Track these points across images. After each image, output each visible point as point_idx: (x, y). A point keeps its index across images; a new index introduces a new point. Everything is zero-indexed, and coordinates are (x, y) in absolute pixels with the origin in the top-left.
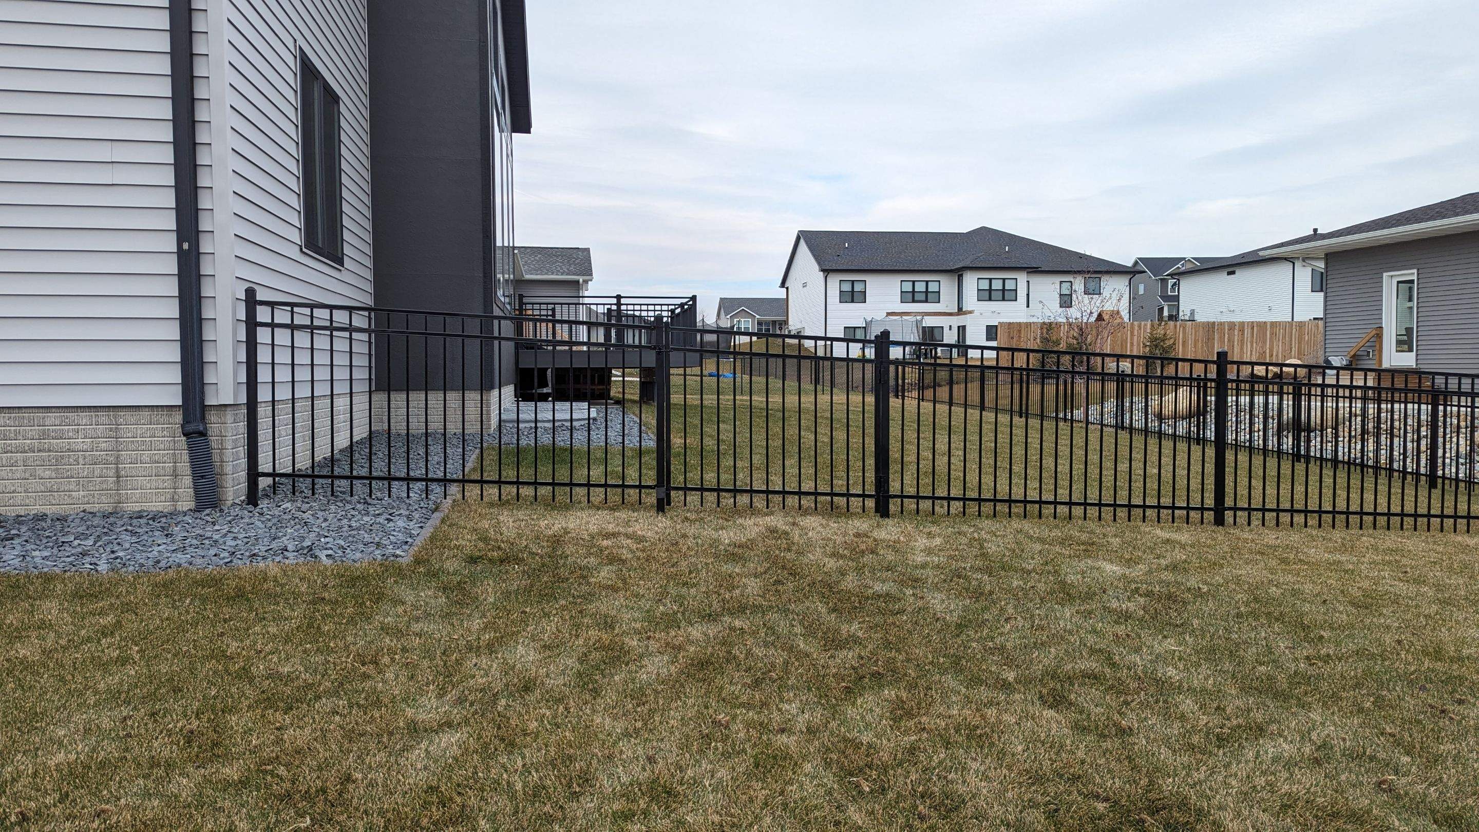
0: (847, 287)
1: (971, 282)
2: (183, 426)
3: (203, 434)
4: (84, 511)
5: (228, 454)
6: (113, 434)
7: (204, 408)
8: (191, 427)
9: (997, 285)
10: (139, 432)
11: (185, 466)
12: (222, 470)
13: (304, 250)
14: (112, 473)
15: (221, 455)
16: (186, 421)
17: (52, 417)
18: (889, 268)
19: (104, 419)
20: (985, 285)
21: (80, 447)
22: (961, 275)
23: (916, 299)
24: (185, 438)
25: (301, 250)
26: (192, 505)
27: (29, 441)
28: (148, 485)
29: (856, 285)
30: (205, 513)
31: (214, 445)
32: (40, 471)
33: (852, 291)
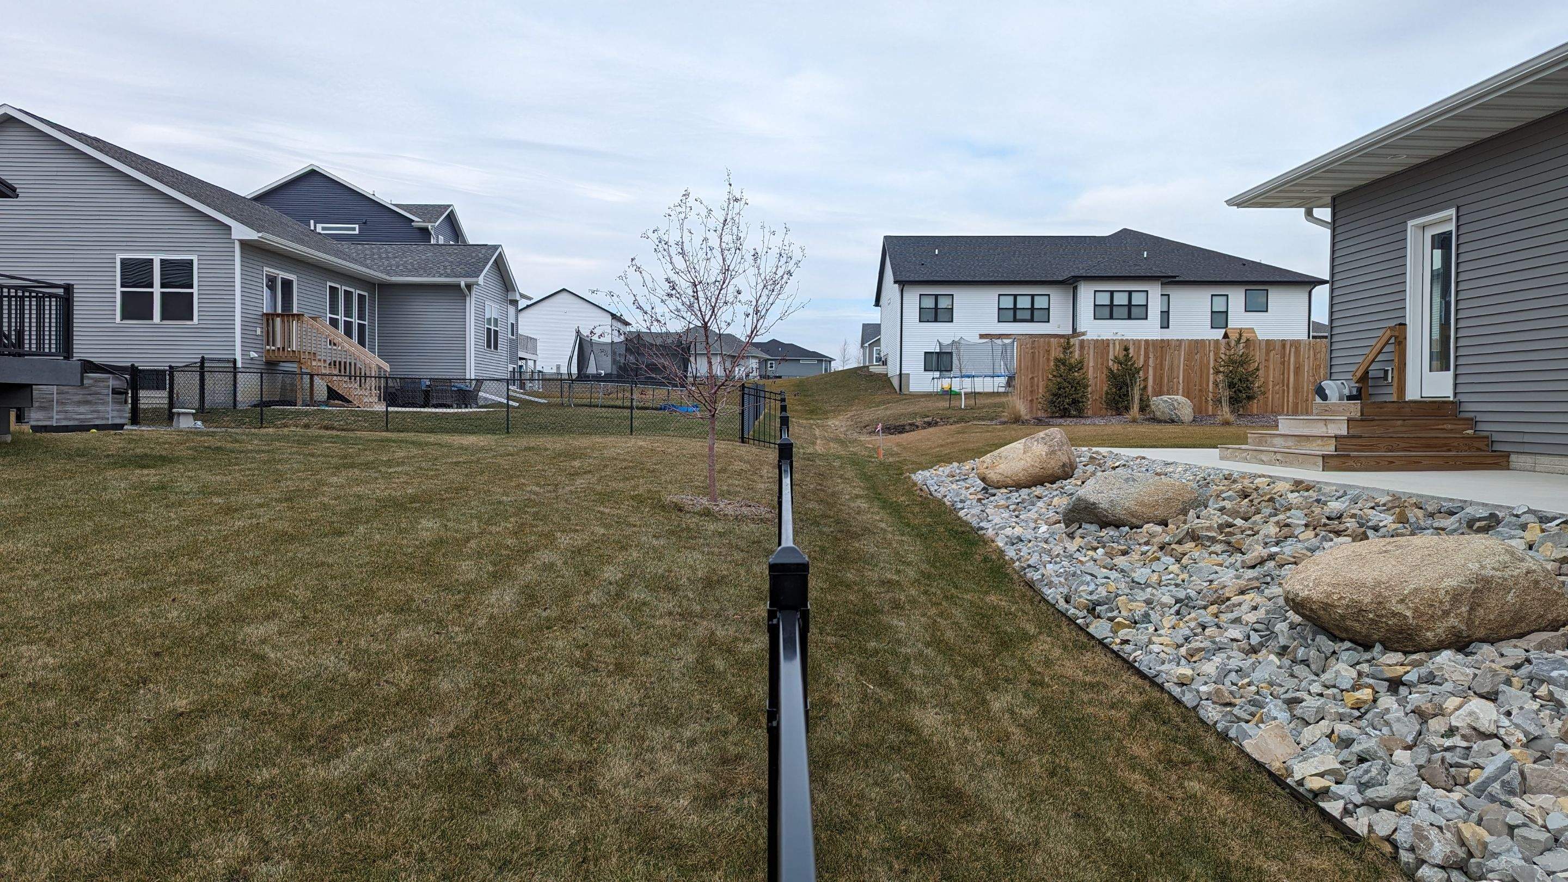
0: (929, 303)
1: (1087, 295)
9: (1121, 299)
18: (982, 279)
20: (1104, 299)
22: (1076, 287)
23: (1018, 317)
29: (940, 300)
33: (936, 308)
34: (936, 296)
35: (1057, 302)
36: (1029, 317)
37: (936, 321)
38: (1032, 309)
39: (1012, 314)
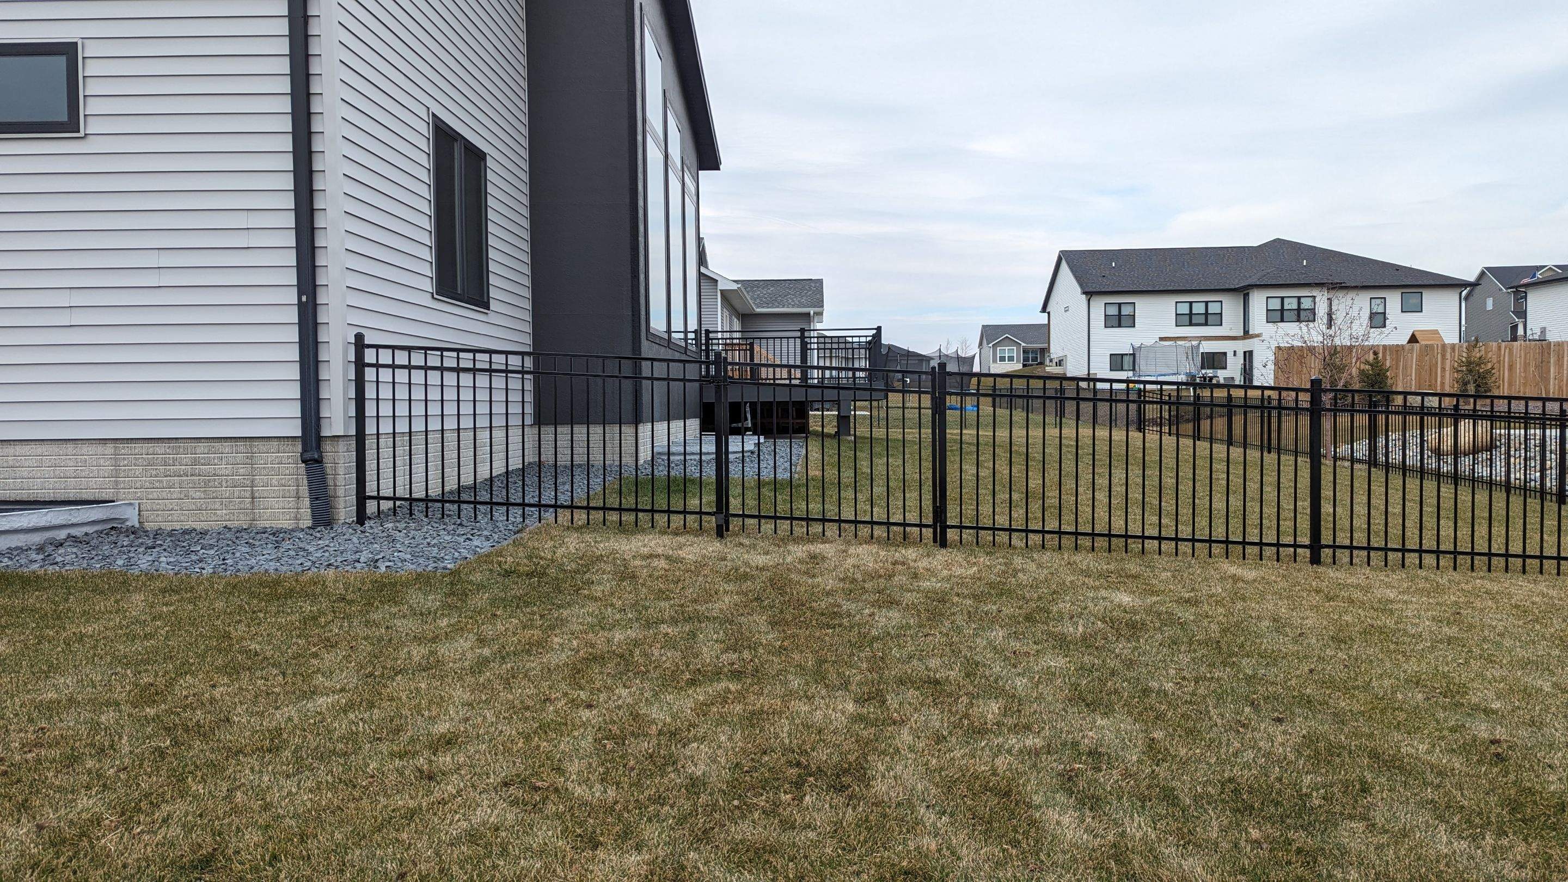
0: (1113, 311)
1: (1259, 302)
2: (301, 456)
3: (319, 461)
4: (225, 527)
5: (341, 480)
6: (249, 461)
7: (320, 439)
8: (308, 456)
9: (1291, 304)
10: (269, 460)
11: (304, 490)
12: (335, 493)
13: (435, 296)
14: (248, 494)
15: (335, 479)
16: (305, 450)
17: (202, 447)
18: (1161, 288)
19: (242, 449)
20: (1276, 305)
21: (223, 472)
22: (1248, 294)
23: (1194, 322)
24: (303, 465)
25: (433, 296)
26: (309, 523)
27: (184, 467)
28: (277, 505)
29: (1123, 308)
30: (317, 530)
31: (329, 471)
32: (192, 493)
33: (1120, 315)
34: (1120, 304)
35: (1230, 308)
36: (1203, 321)
37: (1120, 326)
38: (1206, 314)
39: (1189, 319)
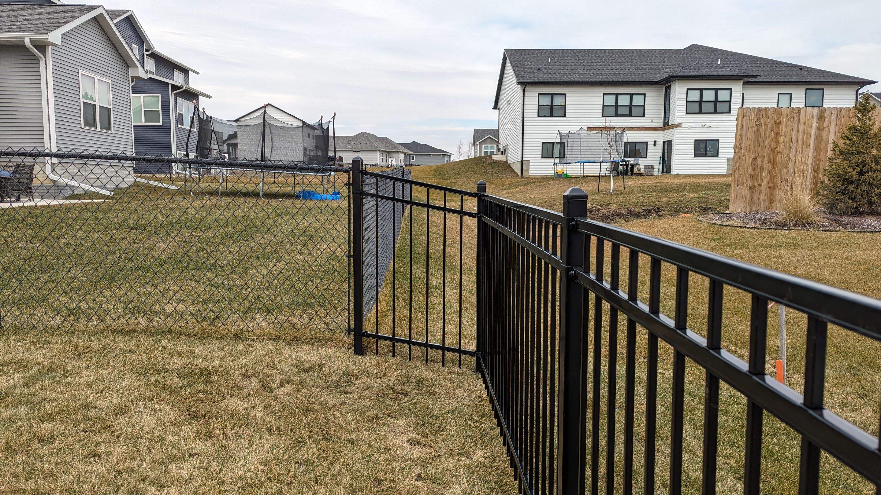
0: (546, 101)
1: (679, 93)
9: (709, 96)
18: (590, 80)
20: (694, 96)
22: (669, 87)
23: (619, 112)
29: (555, 98)
33: (552, 105)
34: (552, 95)
35: (652, 100)
36: (627, 113)
37: (551, 116)
38: (631, 106)
39: (614, 111)
